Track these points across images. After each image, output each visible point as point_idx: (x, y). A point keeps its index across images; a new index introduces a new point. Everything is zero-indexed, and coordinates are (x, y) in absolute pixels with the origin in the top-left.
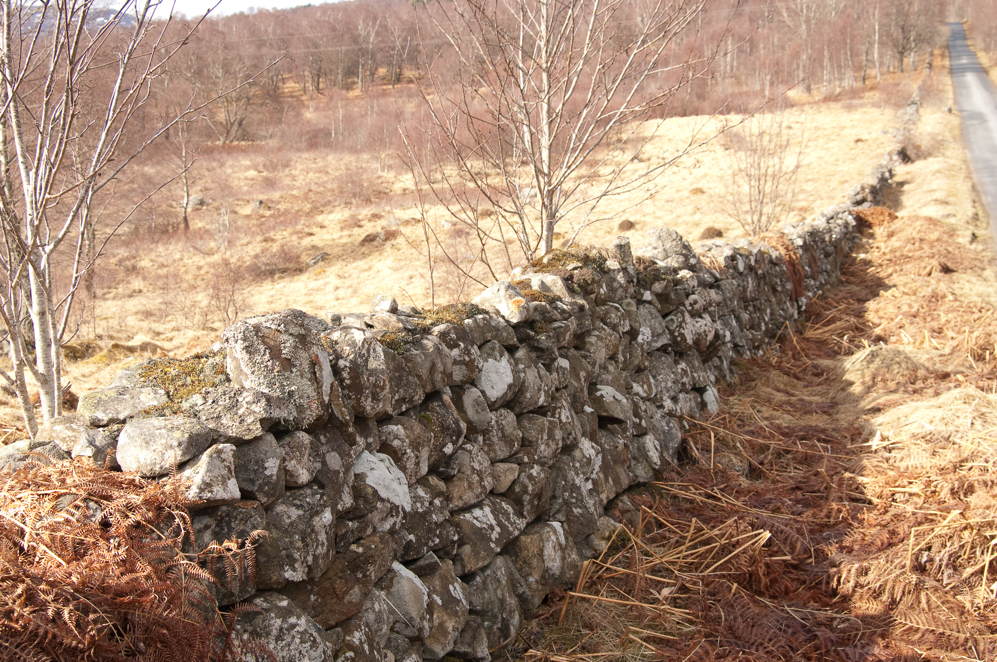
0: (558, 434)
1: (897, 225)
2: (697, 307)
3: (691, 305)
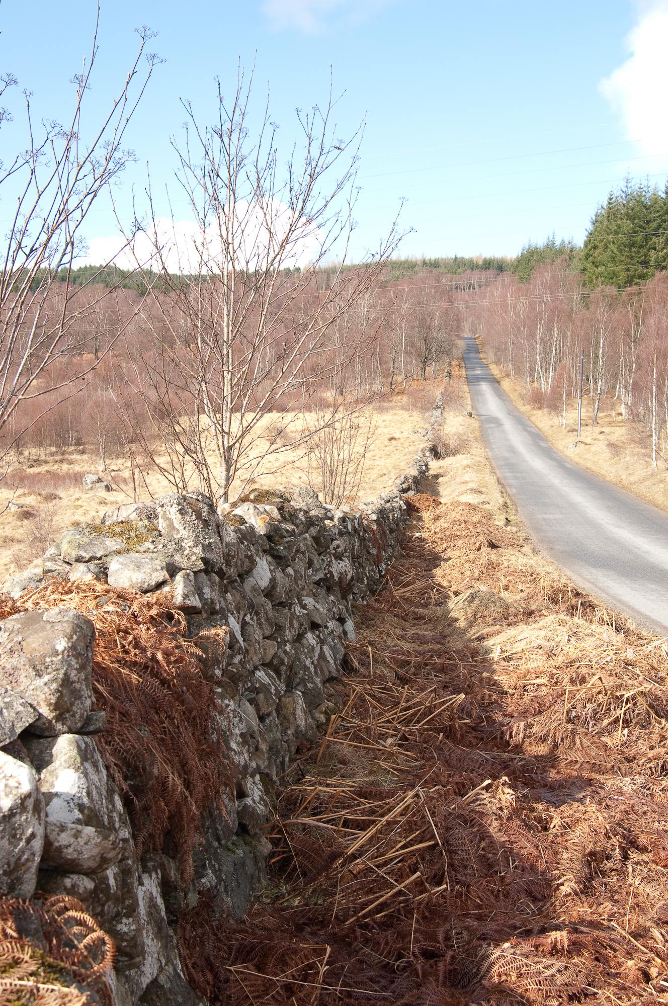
0: (296, 625)
1: (442, 510)
2: (339, 550)
3: (334, 549)
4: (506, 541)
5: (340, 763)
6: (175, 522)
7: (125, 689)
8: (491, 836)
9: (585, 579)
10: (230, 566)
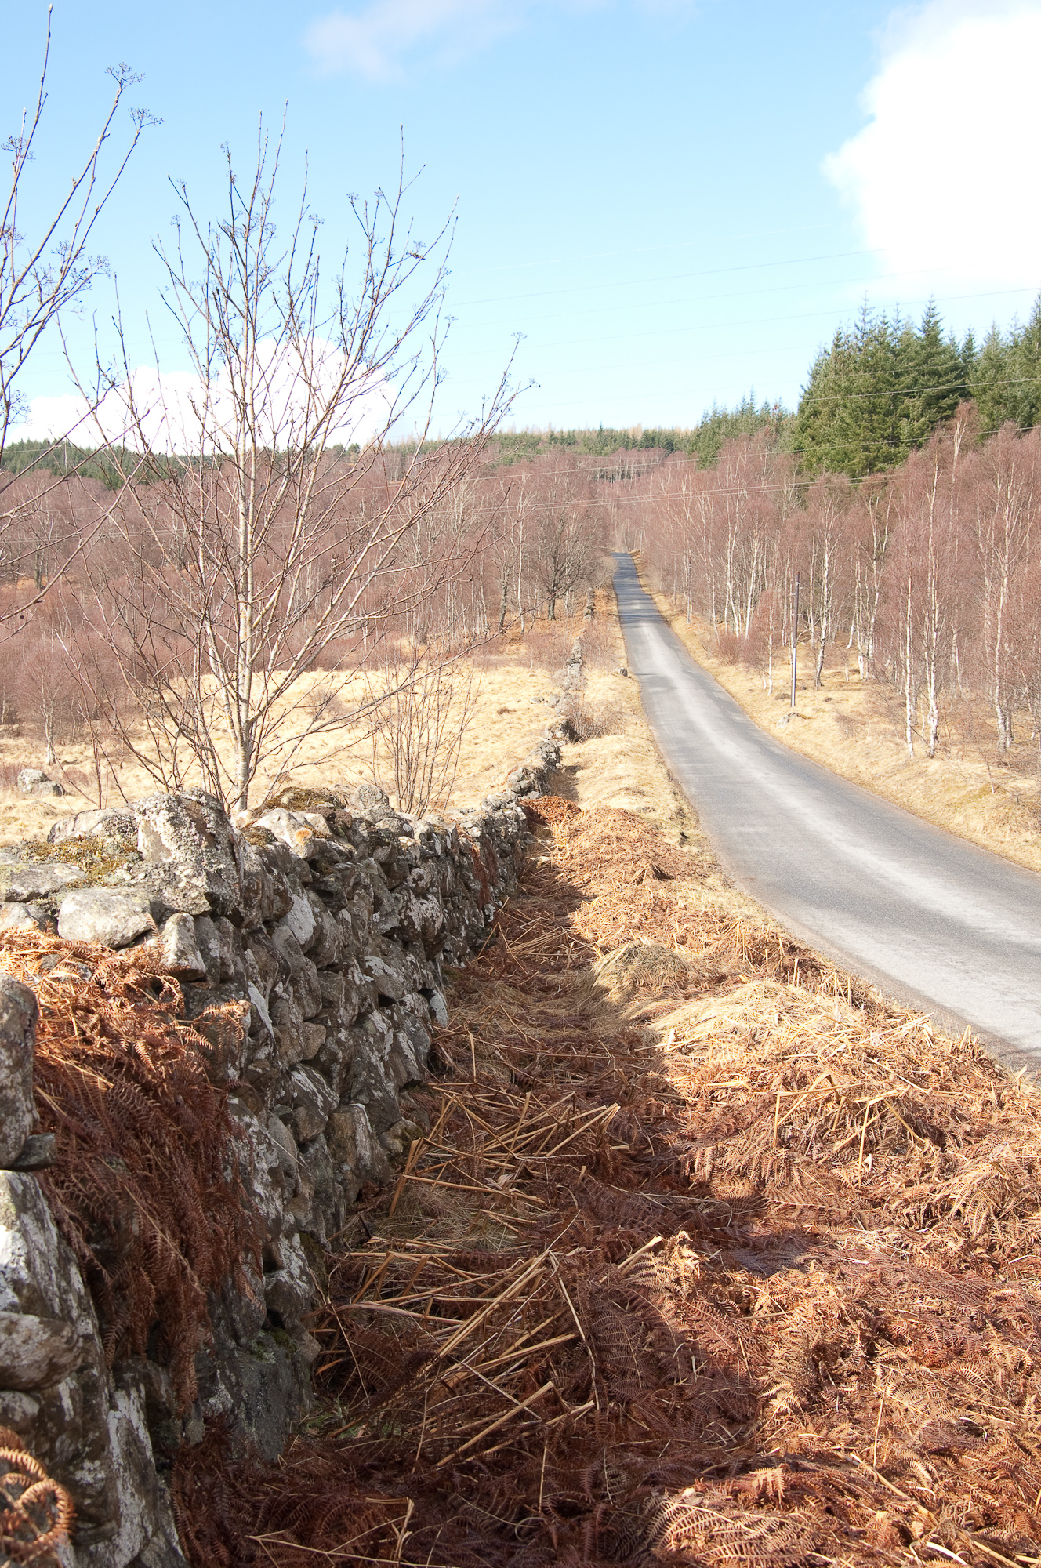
0: (355, 999)
1: (582, 821)
2: (422, 883)
3: (415, 881)
4: (682, 868)
5: (426, 1214)
6: (164, 837)
7: (87, 1100)
8: (663, 1324)
9: (804, 925)
10: (252, 907)
